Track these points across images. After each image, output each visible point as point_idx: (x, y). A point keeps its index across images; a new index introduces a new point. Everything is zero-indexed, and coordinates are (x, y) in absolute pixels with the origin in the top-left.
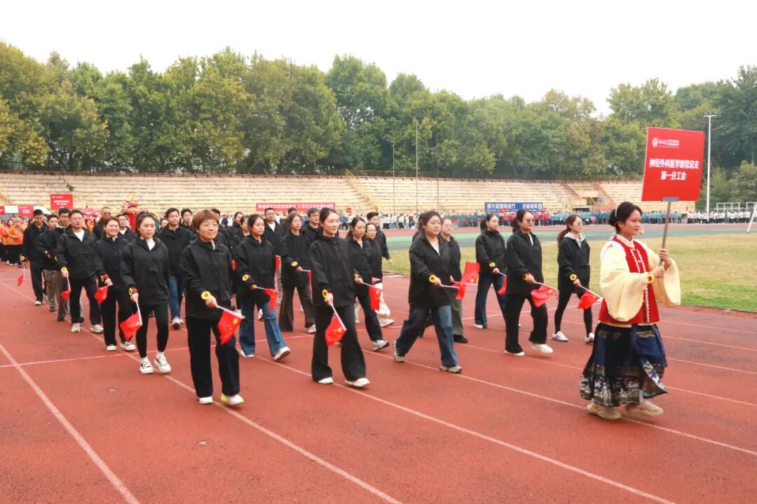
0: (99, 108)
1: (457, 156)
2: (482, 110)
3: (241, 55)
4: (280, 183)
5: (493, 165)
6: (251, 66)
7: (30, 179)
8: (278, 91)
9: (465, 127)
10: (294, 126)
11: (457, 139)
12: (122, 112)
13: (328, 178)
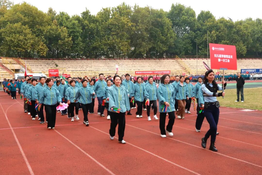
0: (68, 31)
2: (240, 26)
3: (129, 6)
4: (146, 62)
5: (245, 52)
6: (134, 11)
7: (40, 62)
8: (145, 21)
9: (232, 35)
10: (153, 37)
11: (228, 40)
12: (78, 33)
13: (168, 59)
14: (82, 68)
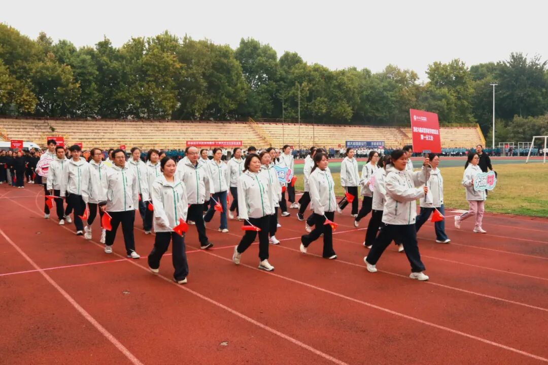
0: (74, 72)
1: (327, 109)
2: (343, 77)
3: (176, 37)
4: (203, 127)
5: (351, 115)
6: (183, 45)
7: (23, 123)
8: (202, 62)
9: (332, 89)
10: (213, 87)
11: (326, 97)
12: (91, 75)
13: (236, 123)
14: (98, 134)
